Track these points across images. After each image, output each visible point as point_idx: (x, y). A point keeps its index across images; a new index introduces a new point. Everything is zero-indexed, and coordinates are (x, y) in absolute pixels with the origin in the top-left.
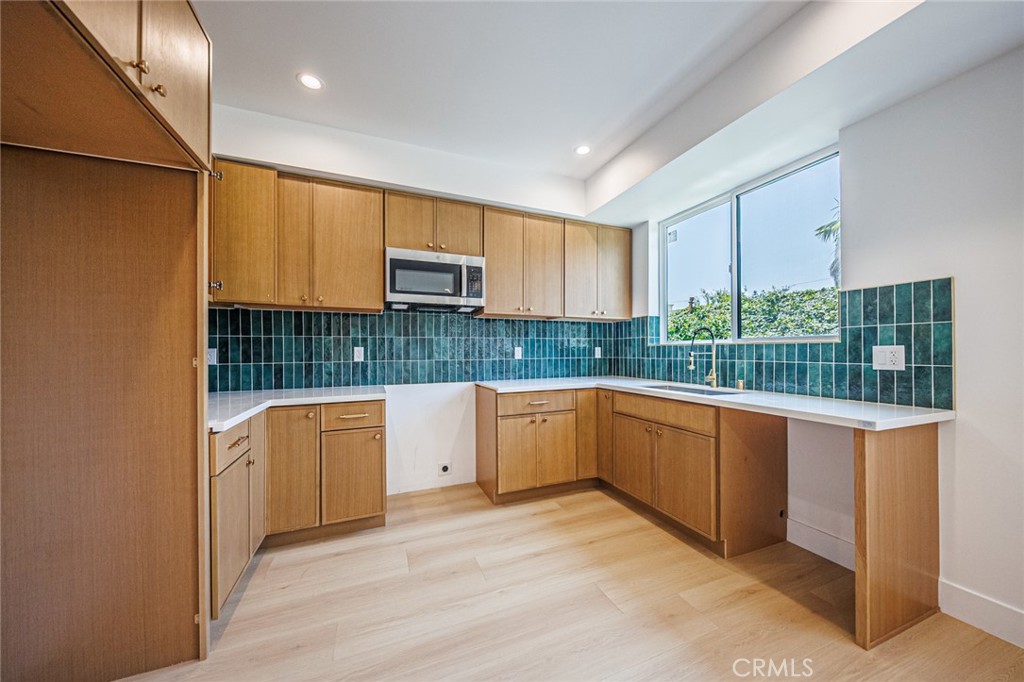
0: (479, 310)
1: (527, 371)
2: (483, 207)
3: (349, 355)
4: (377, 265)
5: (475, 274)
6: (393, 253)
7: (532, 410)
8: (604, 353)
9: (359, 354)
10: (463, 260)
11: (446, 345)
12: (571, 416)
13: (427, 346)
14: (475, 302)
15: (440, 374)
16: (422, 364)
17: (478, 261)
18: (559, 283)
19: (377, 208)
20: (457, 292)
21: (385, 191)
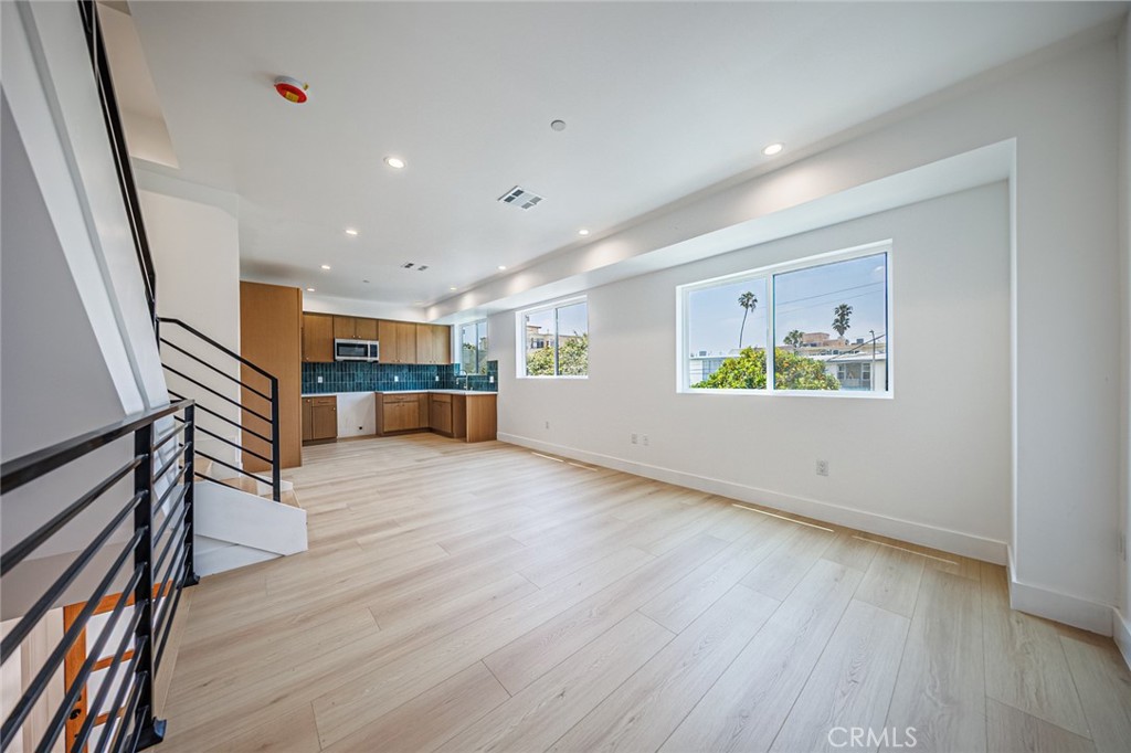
0: (376, 362)
1: (400, 386)
2: (377, 320)
3: (316, 380)
4: (330, 345)
5: (374, 347)
6: (337, 341)
7: (397, 400)
8: (440, 379)
9: (320, 380)
10: (369, 343)
11: (360, 376)
12: (416, 403)
13: (352, 377)
14: (374, 359)
15: (359, 388)
16: (348, 383)
17: (377, 343)
18: (413, 350)
19: (330, 323)
20: (366, 355)
21: (333, 316)
